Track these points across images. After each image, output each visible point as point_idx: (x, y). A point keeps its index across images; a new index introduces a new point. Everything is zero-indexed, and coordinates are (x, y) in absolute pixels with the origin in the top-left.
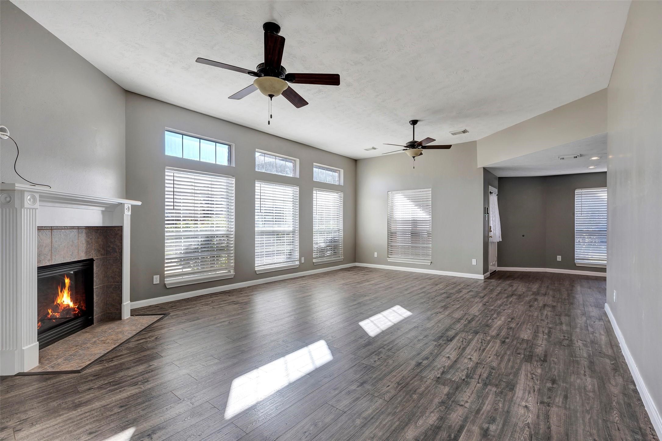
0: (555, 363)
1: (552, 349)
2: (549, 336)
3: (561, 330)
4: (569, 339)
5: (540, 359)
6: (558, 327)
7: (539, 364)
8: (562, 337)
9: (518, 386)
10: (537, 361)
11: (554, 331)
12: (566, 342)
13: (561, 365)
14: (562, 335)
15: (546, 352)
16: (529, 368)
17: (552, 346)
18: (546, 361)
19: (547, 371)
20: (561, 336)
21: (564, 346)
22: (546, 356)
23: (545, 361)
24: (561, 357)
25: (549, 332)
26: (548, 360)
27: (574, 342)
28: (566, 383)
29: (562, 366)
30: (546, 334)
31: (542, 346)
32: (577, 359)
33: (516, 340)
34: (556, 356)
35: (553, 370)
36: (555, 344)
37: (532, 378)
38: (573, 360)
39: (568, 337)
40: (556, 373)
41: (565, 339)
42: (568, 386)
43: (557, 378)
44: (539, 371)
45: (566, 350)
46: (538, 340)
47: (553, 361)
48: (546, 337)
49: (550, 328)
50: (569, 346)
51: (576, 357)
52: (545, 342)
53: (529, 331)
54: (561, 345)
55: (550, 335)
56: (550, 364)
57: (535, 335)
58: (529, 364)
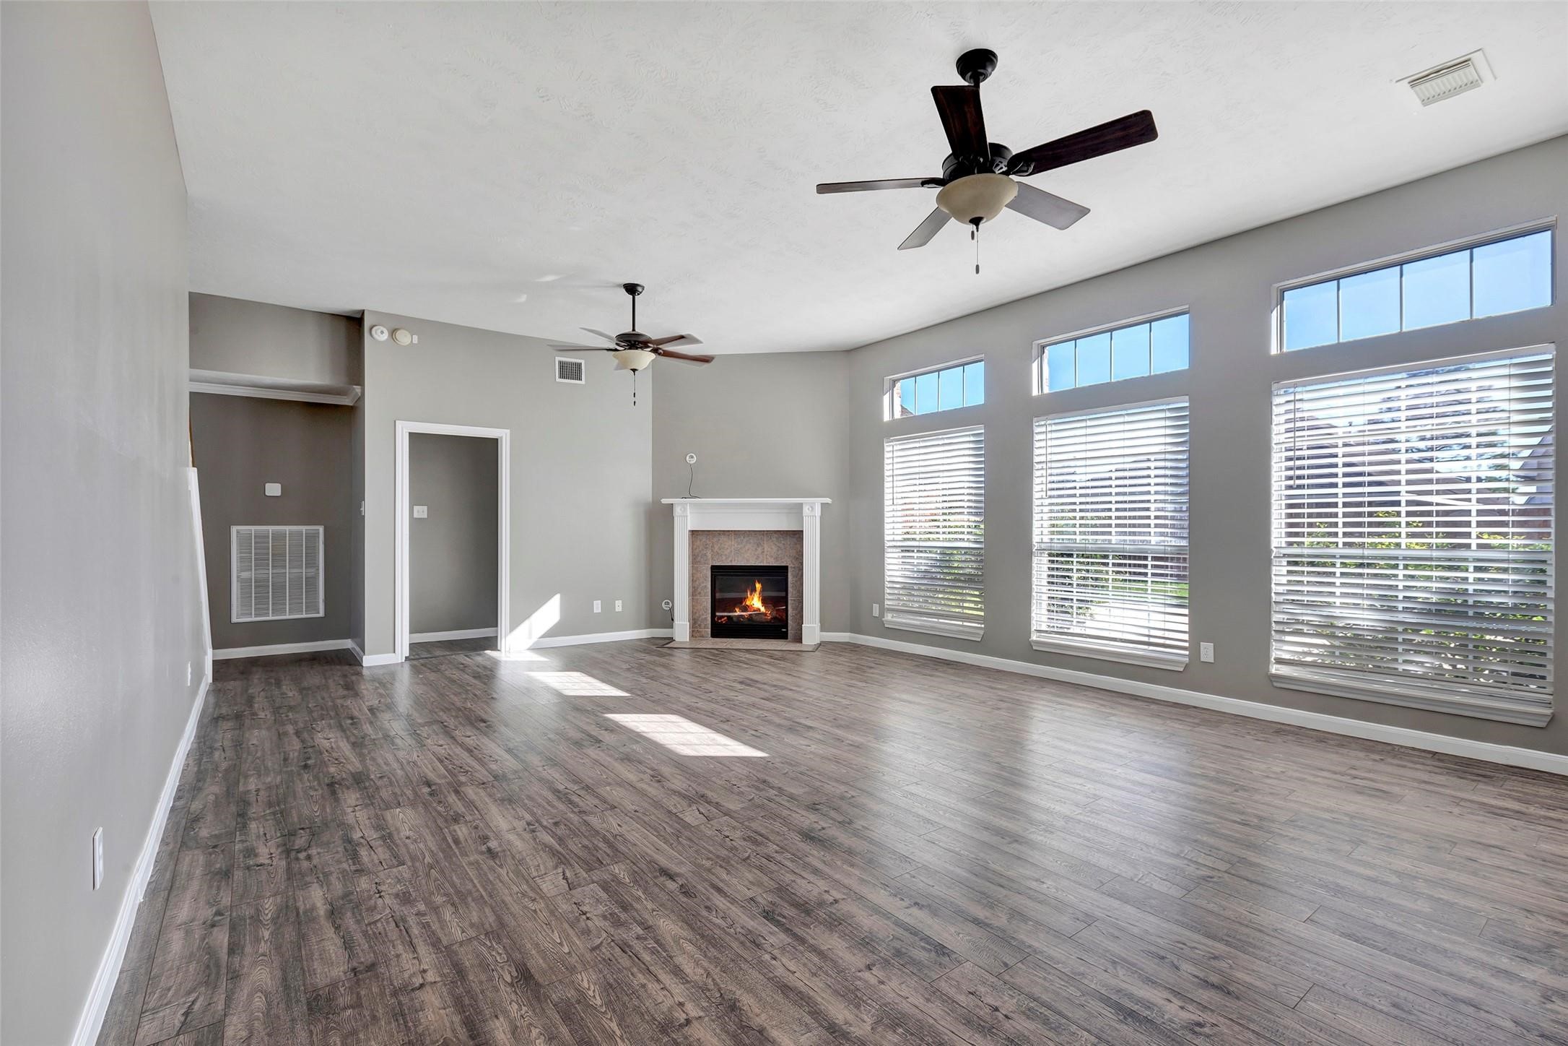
0: (311, 788)
1: (328, 810)
2: (348, 841)
3: (324, 879)
4: (293, 854)
5: (340, 784)
6: (338, 888)
7: (338, 777)
8: (313, 851)
9: (349, 747)
10: (343, 779)
11: (345, 866)
12: (300, 842)
13: (300, 790)
14: (315, 861)
15: (337, 800)
16: (349, 767)
17: (329, 818)
18: (328, 785)
19: (321, 774)
20: (319, 853)
21: (303, 829)
22: (334, 793)
23: (331, 785)
24: (303, 802)
25: (355, 857)
26: (326, 787)
27: (280, 850)
28: (287, 772)
29: (299, 787)
30: (359, 844)
31: (351, 809)
32: (272, 810)
33: (411, 797)
34: (314, 799)
35: (311, 778)
36: (326, 824)
37: (337, 759)
38: (278, 806)
39: (297, 859)
40: (306, 776)
41: (305, 850)
42: (285, 769)
43: (302, 772)
44: (332, 770)
45: (296, 820)
46: (369, 818)
47: (316, 790)
48: (356, 835)
49: (360, 872)
50: (292, 834)
51: (274, 814)
52: (350, 819)
53: (408, 833)
54: (310, 828)
55: (349, 847)
56: (319, 784)
57: (383, 829)
58: (353, 771)
